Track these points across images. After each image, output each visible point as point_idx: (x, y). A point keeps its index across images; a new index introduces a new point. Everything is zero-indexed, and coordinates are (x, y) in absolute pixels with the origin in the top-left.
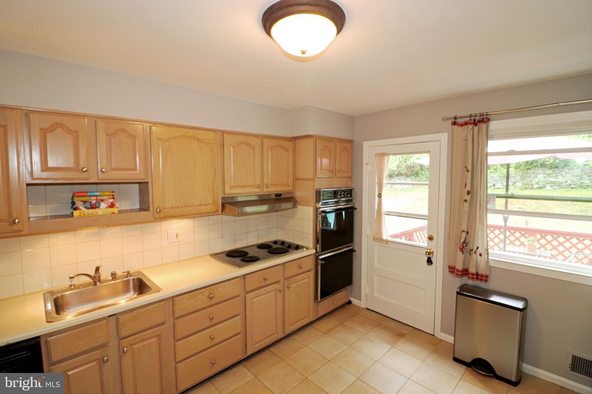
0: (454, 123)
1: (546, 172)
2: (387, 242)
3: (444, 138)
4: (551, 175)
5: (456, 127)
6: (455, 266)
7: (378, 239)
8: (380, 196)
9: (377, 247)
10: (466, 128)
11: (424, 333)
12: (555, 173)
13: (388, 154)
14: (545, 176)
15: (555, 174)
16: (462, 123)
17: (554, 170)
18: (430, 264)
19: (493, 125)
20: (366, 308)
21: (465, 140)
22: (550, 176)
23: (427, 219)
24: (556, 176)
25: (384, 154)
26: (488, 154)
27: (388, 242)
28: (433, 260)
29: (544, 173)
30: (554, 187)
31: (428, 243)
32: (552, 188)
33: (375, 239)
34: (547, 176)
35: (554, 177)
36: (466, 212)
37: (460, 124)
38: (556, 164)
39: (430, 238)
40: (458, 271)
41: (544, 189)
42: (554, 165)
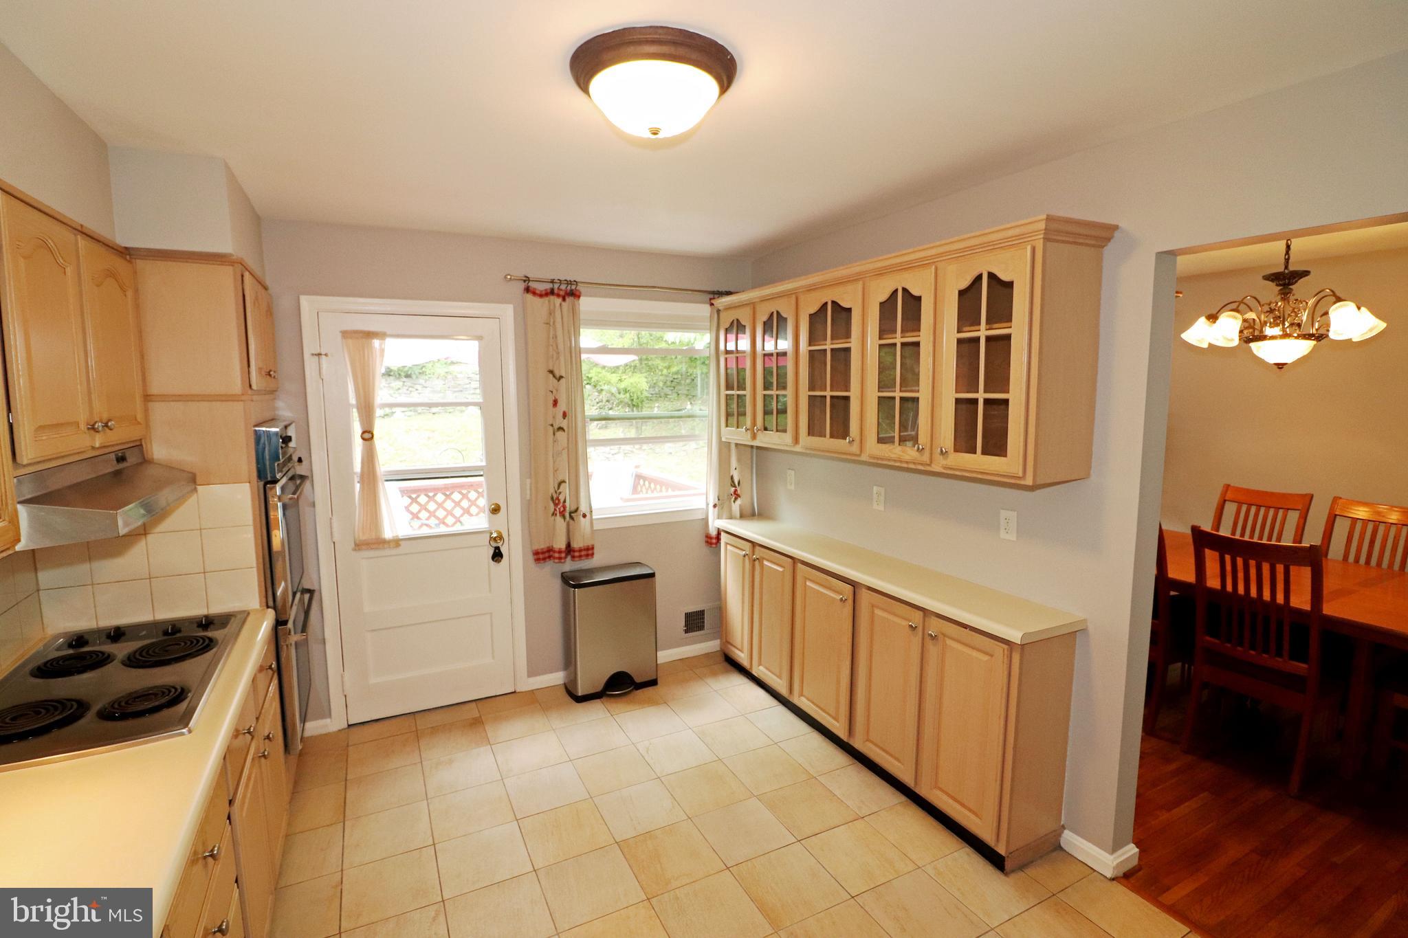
0: (527, 290)
1: (391, 385)
2: (397, 542)
3: (507, 312)
4: (400, 391)
5: (529, 296)
6: (552, 546)
7: (373, 543)
8: (367, 435)
9: (365, 562)
10: (547, 302)
11: (498, 698)
12: (406, 386)
13: (381, 335)
14: (392, 392)
15: (407, 388)
16: (542, 291)
17: (404, 382)
18: (500, 558)
19: (586, 303)
20: (346, 726)
21: (547, 324)
22: (399, 394)
23: (482, 473)
24: (409, 392)
25: (370, 335)
26: (582, 351)
27: (401, 543)
28: (504, 550)
29: (389, 387)
30: (406, 413)
31: (490, 522)
32: (405, 415)
33: (359, 546)
34: (394, 393)
35: (405, 394)
36: (563, 449)
37: (538, 292)
38: (408, 371)
39: (496, 510)
40: (560, 552)
41: (392, 418)
42: (404, 372)
